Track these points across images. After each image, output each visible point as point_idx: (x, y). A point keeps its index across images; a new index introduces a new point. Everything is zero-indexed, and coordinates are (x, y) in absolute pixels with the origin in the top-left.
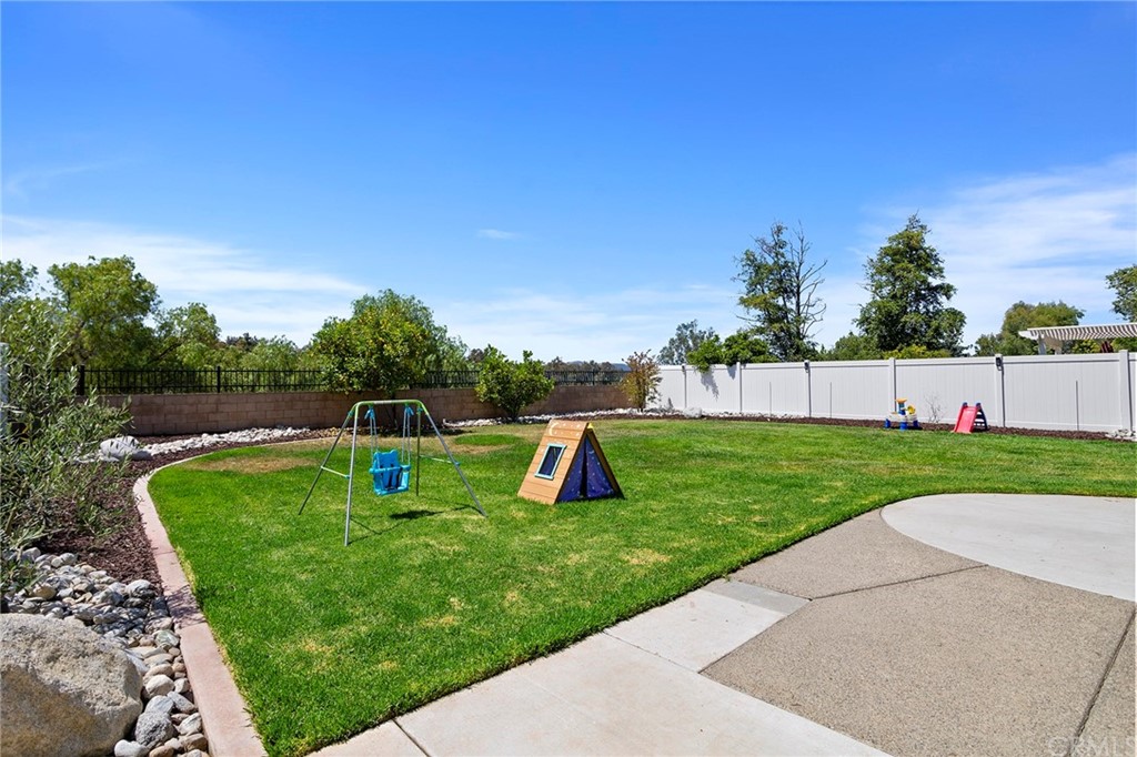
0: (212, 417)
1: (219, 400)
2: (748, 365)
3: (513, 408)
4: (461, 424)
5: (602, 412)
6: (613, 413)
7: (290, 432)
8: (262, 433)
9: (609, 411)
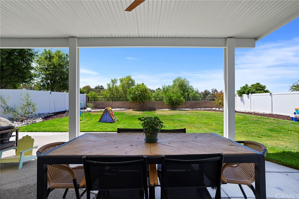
1: (112, 103)
2: (253, 94)
3: (174, 106)
4: (161, 109)
5: (207, 109)
6: (211, 109)
7: (123, 109)
8: (118, 109)
9: (210, 109)
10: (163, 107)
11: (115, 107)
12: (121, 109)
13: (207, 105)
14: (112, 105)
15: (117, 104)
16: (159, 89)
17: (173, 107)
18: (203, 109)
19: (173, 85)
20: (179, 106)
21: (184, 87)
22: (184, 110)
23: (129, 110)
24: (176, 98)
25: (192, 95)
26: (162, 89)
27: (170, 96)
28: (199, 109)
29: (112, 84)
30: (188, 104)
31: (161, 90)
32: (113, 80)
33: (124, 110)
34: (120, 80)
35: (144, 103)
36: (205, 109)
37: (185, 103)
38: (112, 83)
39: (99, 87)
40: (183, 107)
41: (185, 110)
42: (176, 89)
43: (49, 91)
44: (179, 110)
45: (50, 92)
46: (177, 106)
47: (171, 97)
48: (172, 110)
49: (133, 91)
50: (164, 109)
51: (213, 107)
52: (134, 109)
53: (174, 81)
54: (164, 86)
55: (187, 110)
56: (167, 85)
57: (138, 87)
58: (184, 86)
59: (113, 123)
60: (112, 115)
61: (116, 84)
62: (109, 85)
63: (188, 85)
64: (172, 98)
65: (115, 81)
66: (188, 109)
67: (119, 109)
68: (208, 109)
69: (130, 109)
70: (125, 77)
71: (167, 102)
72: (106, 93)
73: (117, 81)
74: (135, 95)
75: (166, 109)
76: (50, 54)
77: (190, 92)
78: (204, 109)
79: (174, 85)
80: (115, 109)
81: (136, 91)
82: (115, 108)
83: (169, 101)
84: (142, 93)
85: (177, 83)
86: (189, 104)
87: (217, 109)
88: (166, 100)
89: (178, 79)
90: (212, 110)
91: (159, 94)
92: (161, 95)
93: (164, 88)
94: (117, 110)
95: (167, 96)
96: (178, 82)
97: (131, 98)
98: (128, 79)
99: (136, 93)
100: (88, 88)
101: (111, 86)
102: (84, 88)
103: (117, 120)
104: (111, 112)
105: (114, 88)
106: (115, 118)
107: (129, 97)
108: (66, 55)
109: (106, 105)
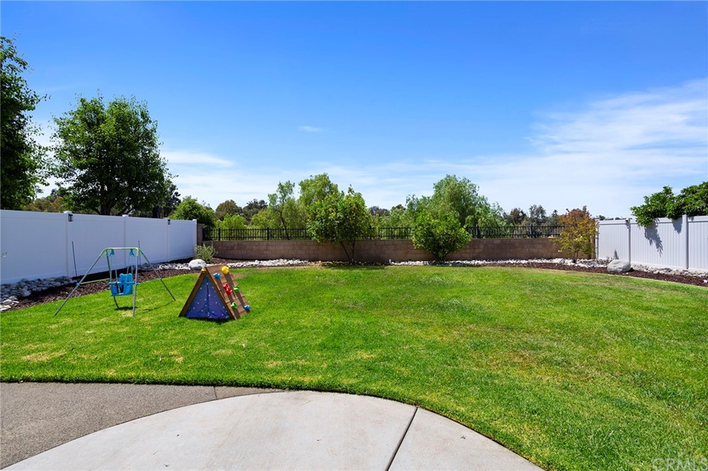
0: (265, 252)
1: (268, 244)
2: (697, 218)
3: (440, 254)
4: (402, 263)
5: (536, 261)
6: (548, 261)
7: (296, 262)
8: (282, 262)
9: (545, 261)
10: (409, 256)
11: (274, 256)
12: (291, 262)
13: (535, 251)
14: (267, 250)
15: (281, 248)
16: (399, 207)
17: (437, 255)
18: (524, 262)
19: (436, 197)
20: (456, 254)
21: (465, 201)
22: (468, 265)
23: (313, 263)
24: (447, 229)
25: (484, 222)
26: (406, 207)
27: (429, 225)
28: (512, 262)
29: (281, 196)
30: (479, 248)
31: (405, 209)
32: (283, 184)
33: (298, 265)
34: (301, 184)
35: (353, 245)
36: (530, 261)
37: (473, 245)
38: (281, 192)
39: (257, 203)
40: (467, 256)
41: (471, 266)
42: (444, 206)
43: (65, 212)
44: (454, 265)
45: (70, 215)
46: (449, 254)
47: (430, 227)
48: (435, 264)
49: (321, 212)
50: (410, 263)
51: (554, 255)
52: (326, 263)
53: (437, 187)
54: (412, 199)
55: (478, 266)
56: (420, 197)
57: (337, 201)
58: (464, 197)
59: (226, 320)
60: (229, 293)
61: (290, 195)
62: (273, 198)
63: (474, 194)
64: (433, 230)
65: (288, 187)
66: (480, 262)
67: (286, 260)
68: (539, 261)
69: (315, 260)
70: (313, 178)
71: (420, 243)
72: (264, 218)
73: (293, 189)
74: (326, 222)
75: (418, 262)
76: (96, 112)
77: (478, 213)
78: (526, 262)
79: (438, 196)
80: (273, 261)
81: (330, 209)
82: (275, 259)
83: (427, 240)
84: (346, 217)
85: (446, 192)
86: (482, 246)
87: (569, 262)
88: (416, 235)
89: (449, 181)
90: (552, 266)
91: (398, 219)
92: (405, 223)
93: (411, 205)
95: (420, 225)
96: (448, 187)
97: (317, 232)
98: (320, 183)
99: (329, 218)
100: (229, 207)
101: (278, 200)
102: (221, 207)
103: (247, 310)
104: (224, 281)
105: (286, 205)
106: (237, 302)
107: (312, 228)
108: (143, 115)
109: (252, 249)
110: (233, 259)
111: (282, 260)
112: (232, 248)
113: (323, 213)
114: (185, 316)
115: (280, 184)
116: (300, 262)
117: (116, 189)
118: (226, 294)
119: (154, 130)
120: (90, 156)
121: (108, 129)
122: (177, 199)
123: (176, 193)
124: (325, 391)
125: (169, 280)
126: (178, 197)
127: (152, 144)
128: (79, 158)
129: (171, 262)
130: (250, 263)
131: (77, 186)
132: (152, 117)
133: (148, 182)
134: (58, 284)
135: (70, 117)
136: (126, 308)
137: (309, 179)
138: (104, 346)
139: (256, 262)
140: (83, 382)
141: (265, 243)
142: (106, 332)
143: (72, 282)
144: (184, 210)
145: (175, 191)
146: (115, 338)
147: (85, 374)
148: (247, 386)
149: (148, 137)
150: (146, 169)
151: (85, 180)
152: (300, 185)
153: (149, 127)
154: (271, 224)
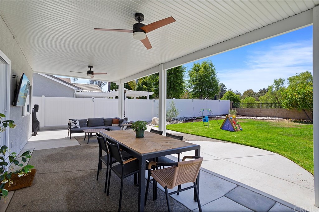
7: (275, 118)
8: (267, 118)
11: (264, 115)
12: (272, 118)
14: (260, 112)
15: (268, 112)
23: (285, 120)
29: (276, 86)
32: (277, 80)
38: (275, 84)
39: (265, 90)
45: (193, 100)
49: (288, 95)
52: (293, 120)
61: (282, 86)
62: (271, 88)
65: (280, 81)
67: (270, 117)
69: (287, 118)
70: (298, 75)
72: (266, 98)
73: (284, 82)
74: (292, 100)
76: (198, 67)
80: (263, 118)
94: (265, 119)
97: (286, 105)
98: (303, 77)
99: (293, 98)
100: (250, 93)
101: (274, 88)
102: (245, 93)
103: (241, 130)
104: (233, 120)
105: (279, 91)
106: (238, 127)
107: (284, 103)
108: (211, 65)
109: (253, 112)
110: (244, 116)
111: (268, 117)
112: (244, 111)
113: (290, 96)
114: (222, 129)
115: (275, 80)
116: (277, 119)
117: (204, 90)
118: (233, 124)
119: (215, 69)
120: (197, 81)
121: (201, 72)
122: (225, 91)
123: (225, 88)
124: (253, 147)
125: (219, 121)
126: (226, 90)
127: (214, 74)
128: (194, 82)
129: (220, 115)
130: (252, 117)
131: (193, 91)
132: (214, 65)
133: (213, 87)
134: (190, 119)
135: (191, 70)
136: (206, 126)
137: (295, 76)
138: (202, 131)
139: (255, 117)
140: (199, 136)
141: (260, 110)
142: (202, 129)
143: (193, 118)
144: (227, 96)
145: (225, 87)
146: (204, 131)
147: (199, 135)
148: (232, 142)
149: (213, 72)
150: (212, 83)
151: (195, 88)
152: (288, 79)
153: (213, 68)
154: (270, 101)
